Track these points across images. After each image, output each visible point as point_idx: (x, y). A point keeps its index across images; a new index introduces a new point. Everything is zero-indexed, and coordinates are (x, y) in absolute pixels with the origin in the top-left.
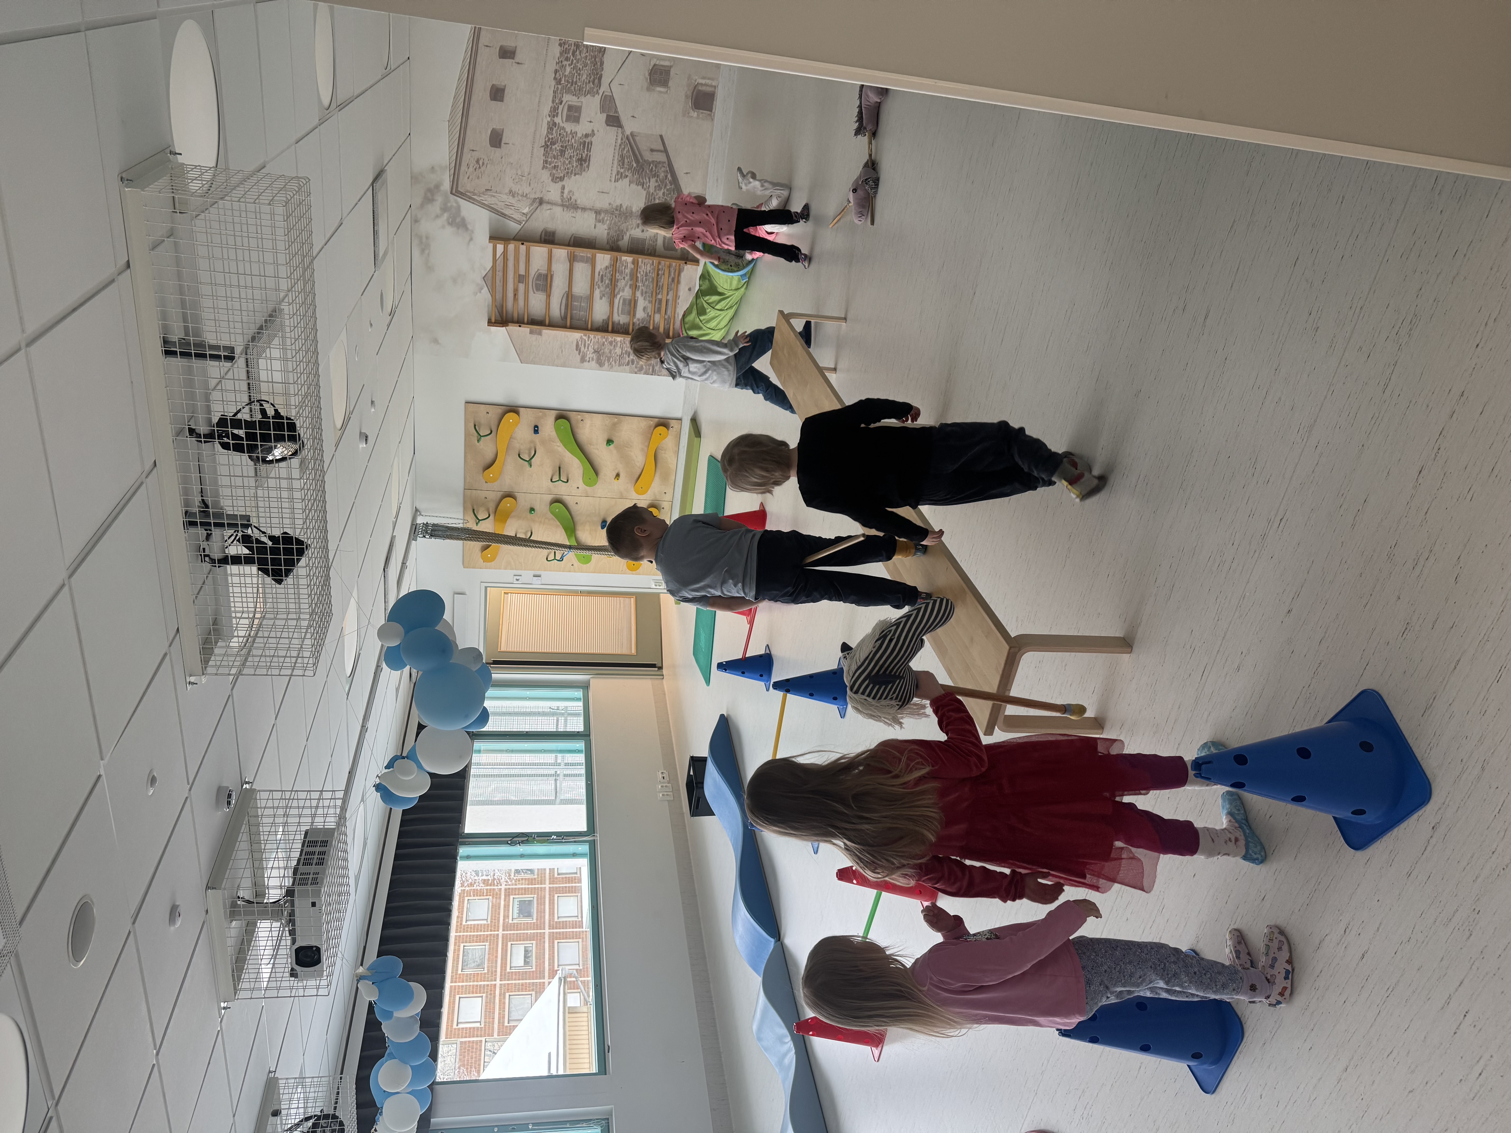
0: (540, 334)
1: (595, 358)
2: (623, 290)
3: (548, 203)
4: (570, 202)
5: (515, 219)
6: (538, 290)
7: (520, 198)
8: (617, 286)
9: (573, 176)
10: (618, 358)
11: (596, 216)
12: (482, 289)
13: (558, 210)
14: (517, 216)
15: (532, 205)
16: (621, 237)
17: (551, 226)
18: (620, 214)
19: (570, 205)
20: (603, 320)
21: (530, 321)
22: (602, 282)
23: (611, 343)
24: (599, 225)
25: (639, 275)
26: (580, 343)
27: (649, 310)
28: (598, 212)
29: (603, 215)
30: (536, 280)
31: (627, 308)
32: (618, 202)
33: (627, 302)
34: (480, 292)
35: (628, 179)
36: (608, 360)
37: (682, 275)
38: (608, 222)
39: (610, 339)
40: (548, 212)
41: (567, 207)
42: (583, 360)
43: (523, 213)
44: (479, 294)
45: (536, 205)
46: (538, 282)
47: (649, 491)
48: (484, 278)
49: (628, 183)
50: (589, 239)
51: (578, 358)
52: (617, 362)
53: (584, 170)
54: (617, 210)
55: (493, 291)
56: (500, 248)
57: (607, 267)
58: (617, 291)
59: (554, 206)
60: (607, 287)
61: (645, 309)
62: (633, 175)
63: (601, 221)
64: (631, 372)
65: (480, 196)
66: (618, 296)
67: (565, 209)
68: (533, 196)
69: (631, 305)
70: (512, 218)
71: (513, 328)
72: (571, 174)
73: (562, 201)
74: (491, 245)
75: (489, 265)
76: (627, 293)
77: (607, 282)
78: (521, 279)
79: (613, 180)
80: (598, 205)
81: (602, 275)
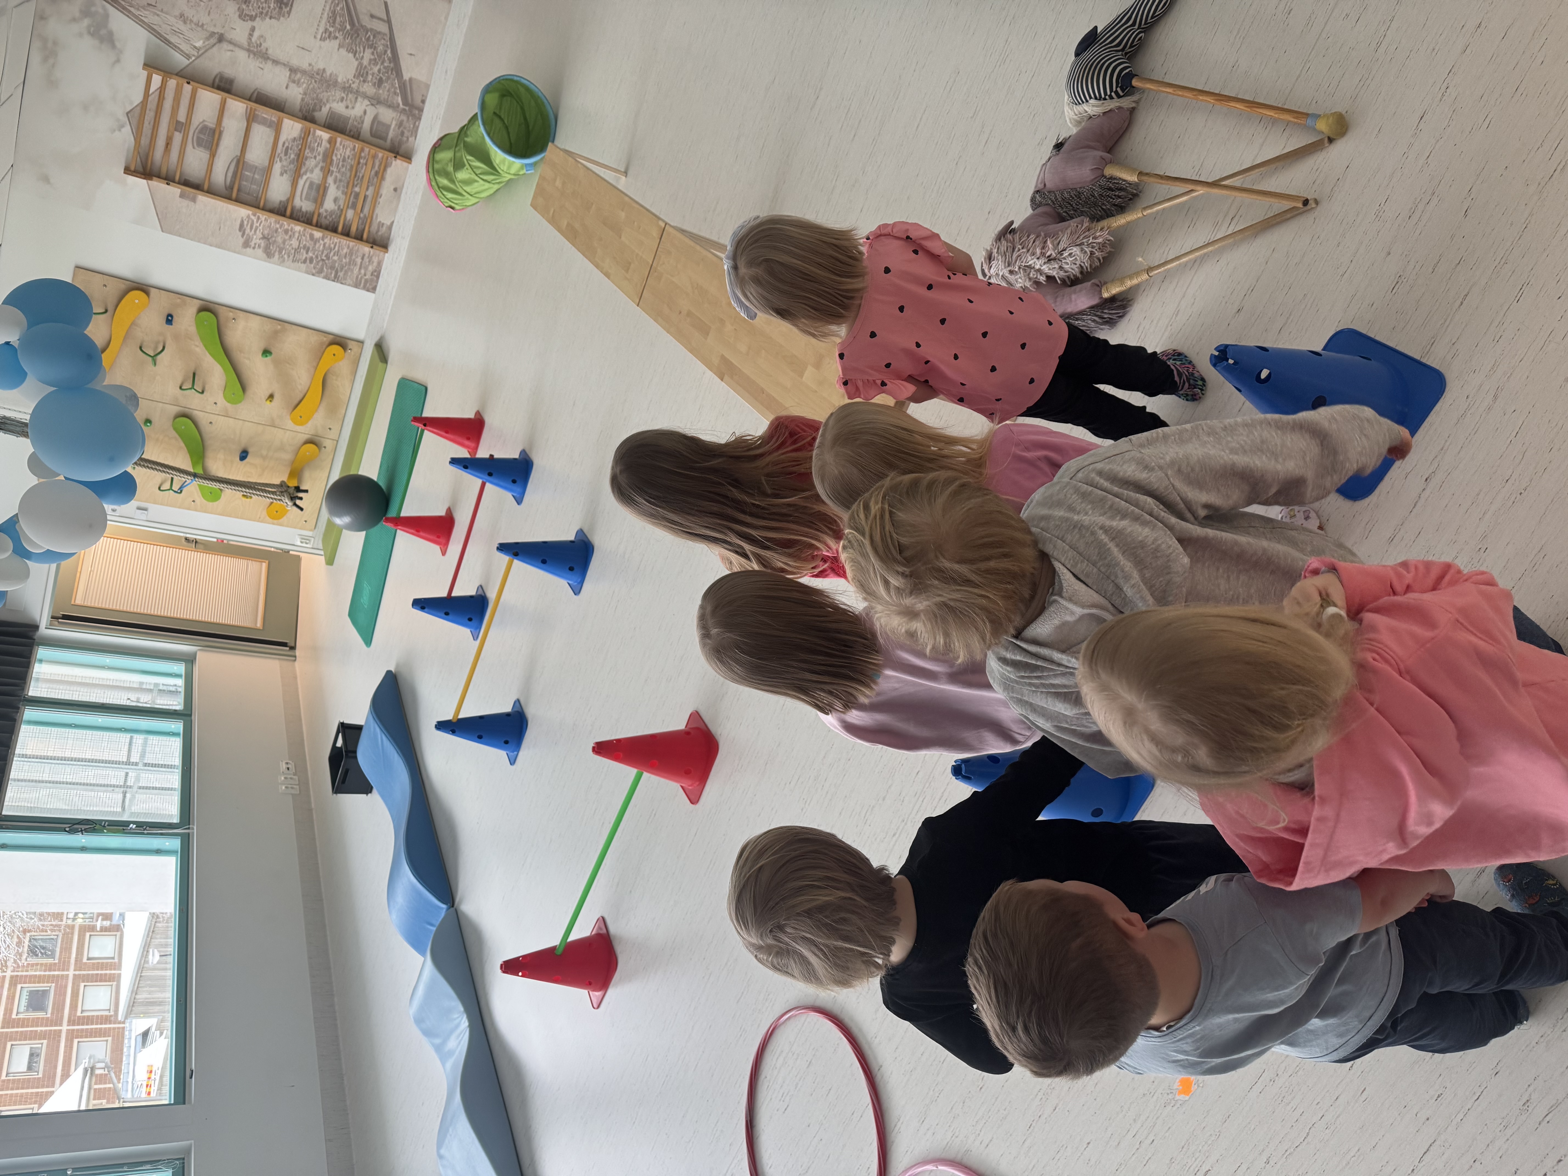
0: (194, 200)
1: (262, 245)
2: (312, 171)
3: (230, 42)
4: (259, 49)
5: (182, 51)
6: (199, 144)
7: (193, 26)
8: (305, 164)
9: (267, 19)
10: (293, 251)
11: (290, 75)
12: (122, 126)
13: (242, 55)
14: (185, 47)
15: (208, 39)
16: (318, 107)
17: (229, 72)
18: (321, 80)
19: (259, 53)
20: (281, 202)
21: (182, 181)
22: (286, 154)
23: (286, 232)
24: (291, 85)
25: (334, 158)
26: (245, 223)
27: (341, 203)
28: (293, 70)
29: (299, 75)
30: (201, 132)
31: (313, 193)
32: (321, 67)
33: (315, 186)
34: (120, 130)
35: (337, 42)
36: (280, 252)
37: (389, 170)
38: (305, 85)
39: (286, 227)
40: (229, 53)
41: (255, 54)
42: (246, 244)
43: (195, 47)
44: (117, 132)
45: (213, 40)
46: (202, 136)
47: (310, 423)
48: (127, 114)
49: (337, 47)
50: (276, 100)
51: (241, 241)
52: (291, 257)
53: (284, 16)
54: (318, 74)
55: (138, 134)
56: (157, 79)
57: (294, 139)
58: (303, 170)
59: (237, 49)
60: (292, 162)
61: (336, 200)
62: (344, 38)
63: (298, 83)
64: (307, 272)
65: (138, 9)
66: (305, 177)
67: (252, 56)
68: (212, 29)
69: (320, 191)
70: (179, 48)
71: (159, 185)
72: (266, 15)
73: (249, 45)
74: (145, 73)
75: (138, 98)
76: (316, 176)
77: (292, 156)
78: (178, 126)
79: (319, 37)
80: (295, 62)
81: (287, 147)
